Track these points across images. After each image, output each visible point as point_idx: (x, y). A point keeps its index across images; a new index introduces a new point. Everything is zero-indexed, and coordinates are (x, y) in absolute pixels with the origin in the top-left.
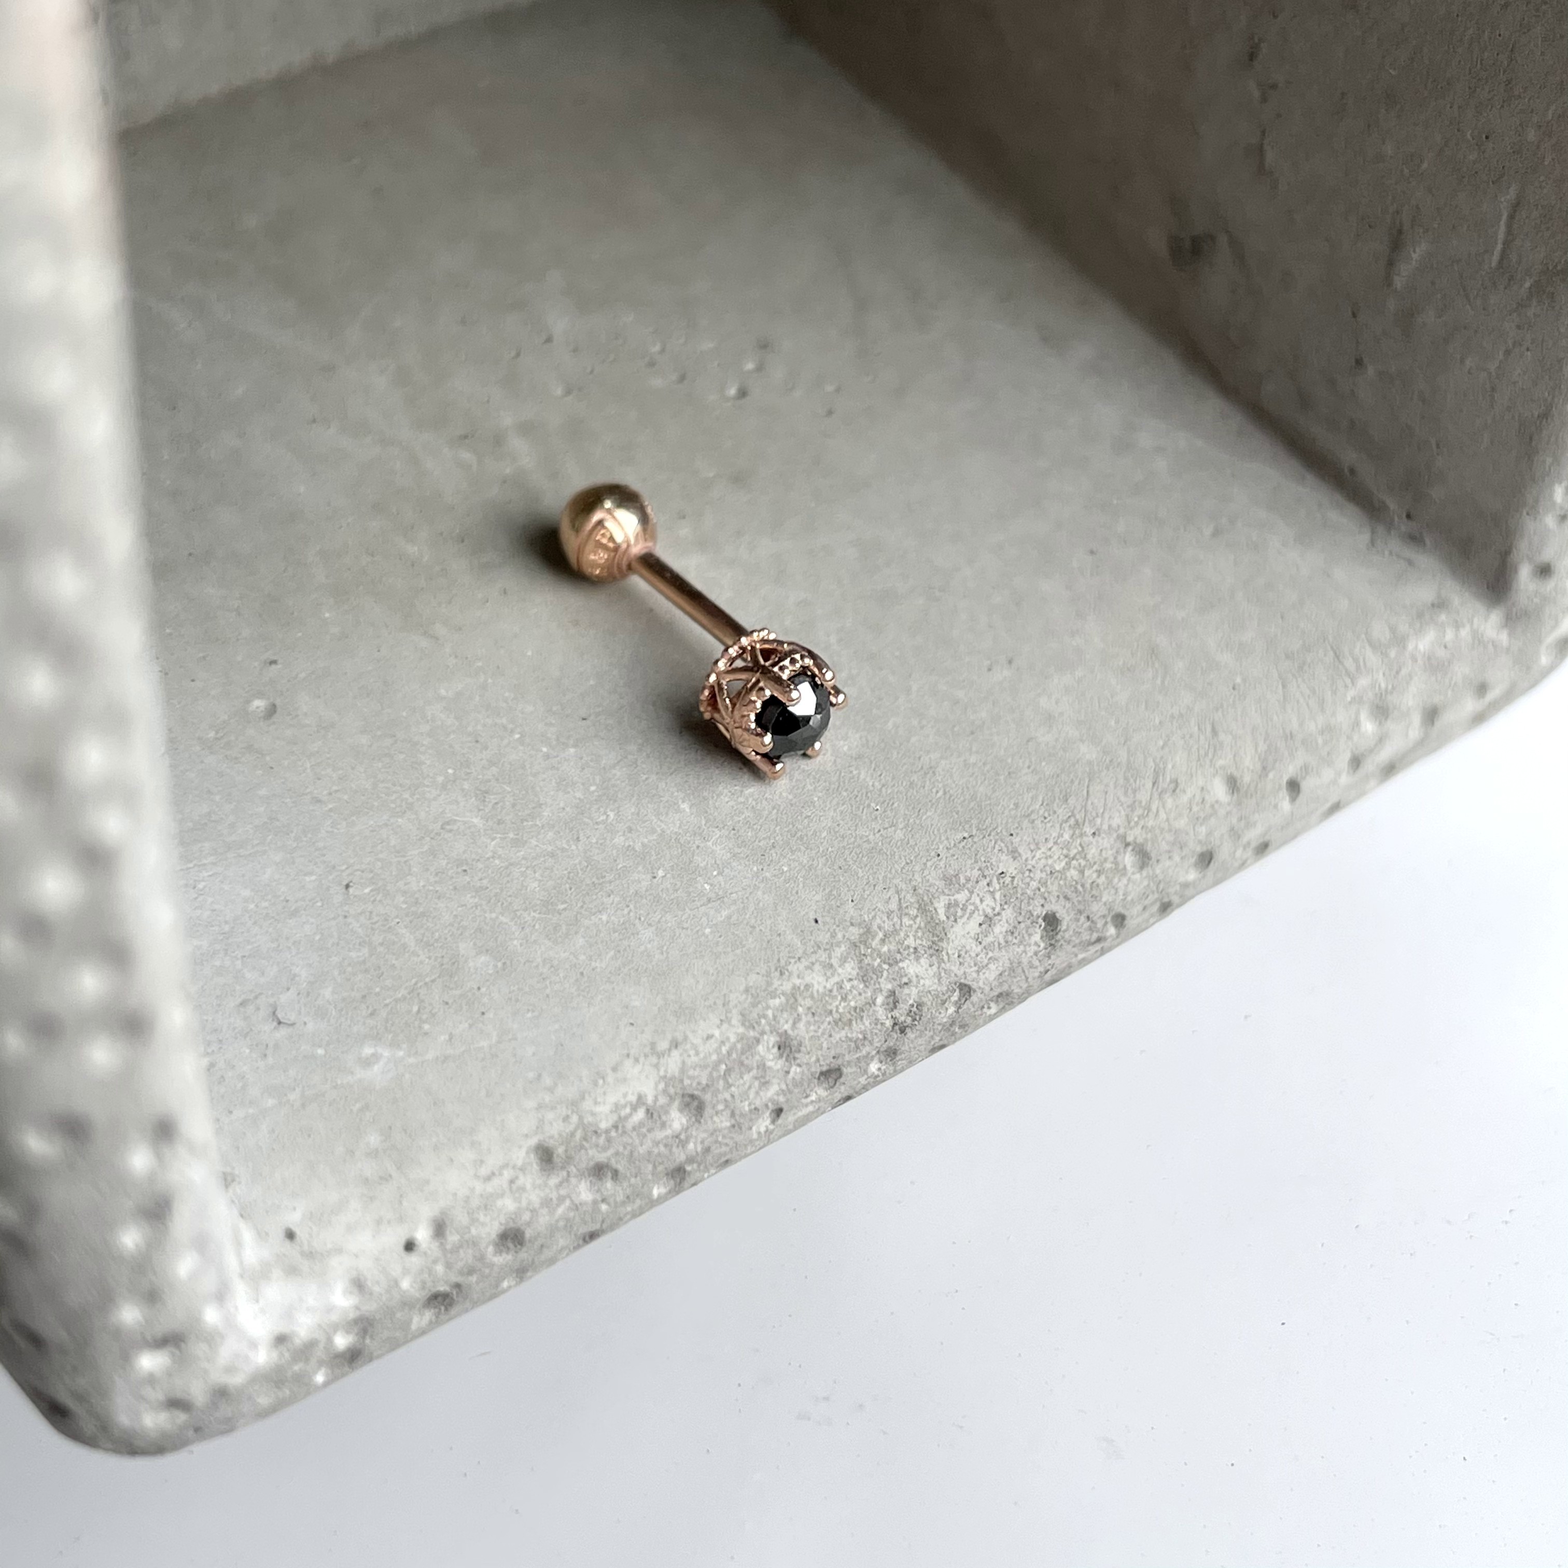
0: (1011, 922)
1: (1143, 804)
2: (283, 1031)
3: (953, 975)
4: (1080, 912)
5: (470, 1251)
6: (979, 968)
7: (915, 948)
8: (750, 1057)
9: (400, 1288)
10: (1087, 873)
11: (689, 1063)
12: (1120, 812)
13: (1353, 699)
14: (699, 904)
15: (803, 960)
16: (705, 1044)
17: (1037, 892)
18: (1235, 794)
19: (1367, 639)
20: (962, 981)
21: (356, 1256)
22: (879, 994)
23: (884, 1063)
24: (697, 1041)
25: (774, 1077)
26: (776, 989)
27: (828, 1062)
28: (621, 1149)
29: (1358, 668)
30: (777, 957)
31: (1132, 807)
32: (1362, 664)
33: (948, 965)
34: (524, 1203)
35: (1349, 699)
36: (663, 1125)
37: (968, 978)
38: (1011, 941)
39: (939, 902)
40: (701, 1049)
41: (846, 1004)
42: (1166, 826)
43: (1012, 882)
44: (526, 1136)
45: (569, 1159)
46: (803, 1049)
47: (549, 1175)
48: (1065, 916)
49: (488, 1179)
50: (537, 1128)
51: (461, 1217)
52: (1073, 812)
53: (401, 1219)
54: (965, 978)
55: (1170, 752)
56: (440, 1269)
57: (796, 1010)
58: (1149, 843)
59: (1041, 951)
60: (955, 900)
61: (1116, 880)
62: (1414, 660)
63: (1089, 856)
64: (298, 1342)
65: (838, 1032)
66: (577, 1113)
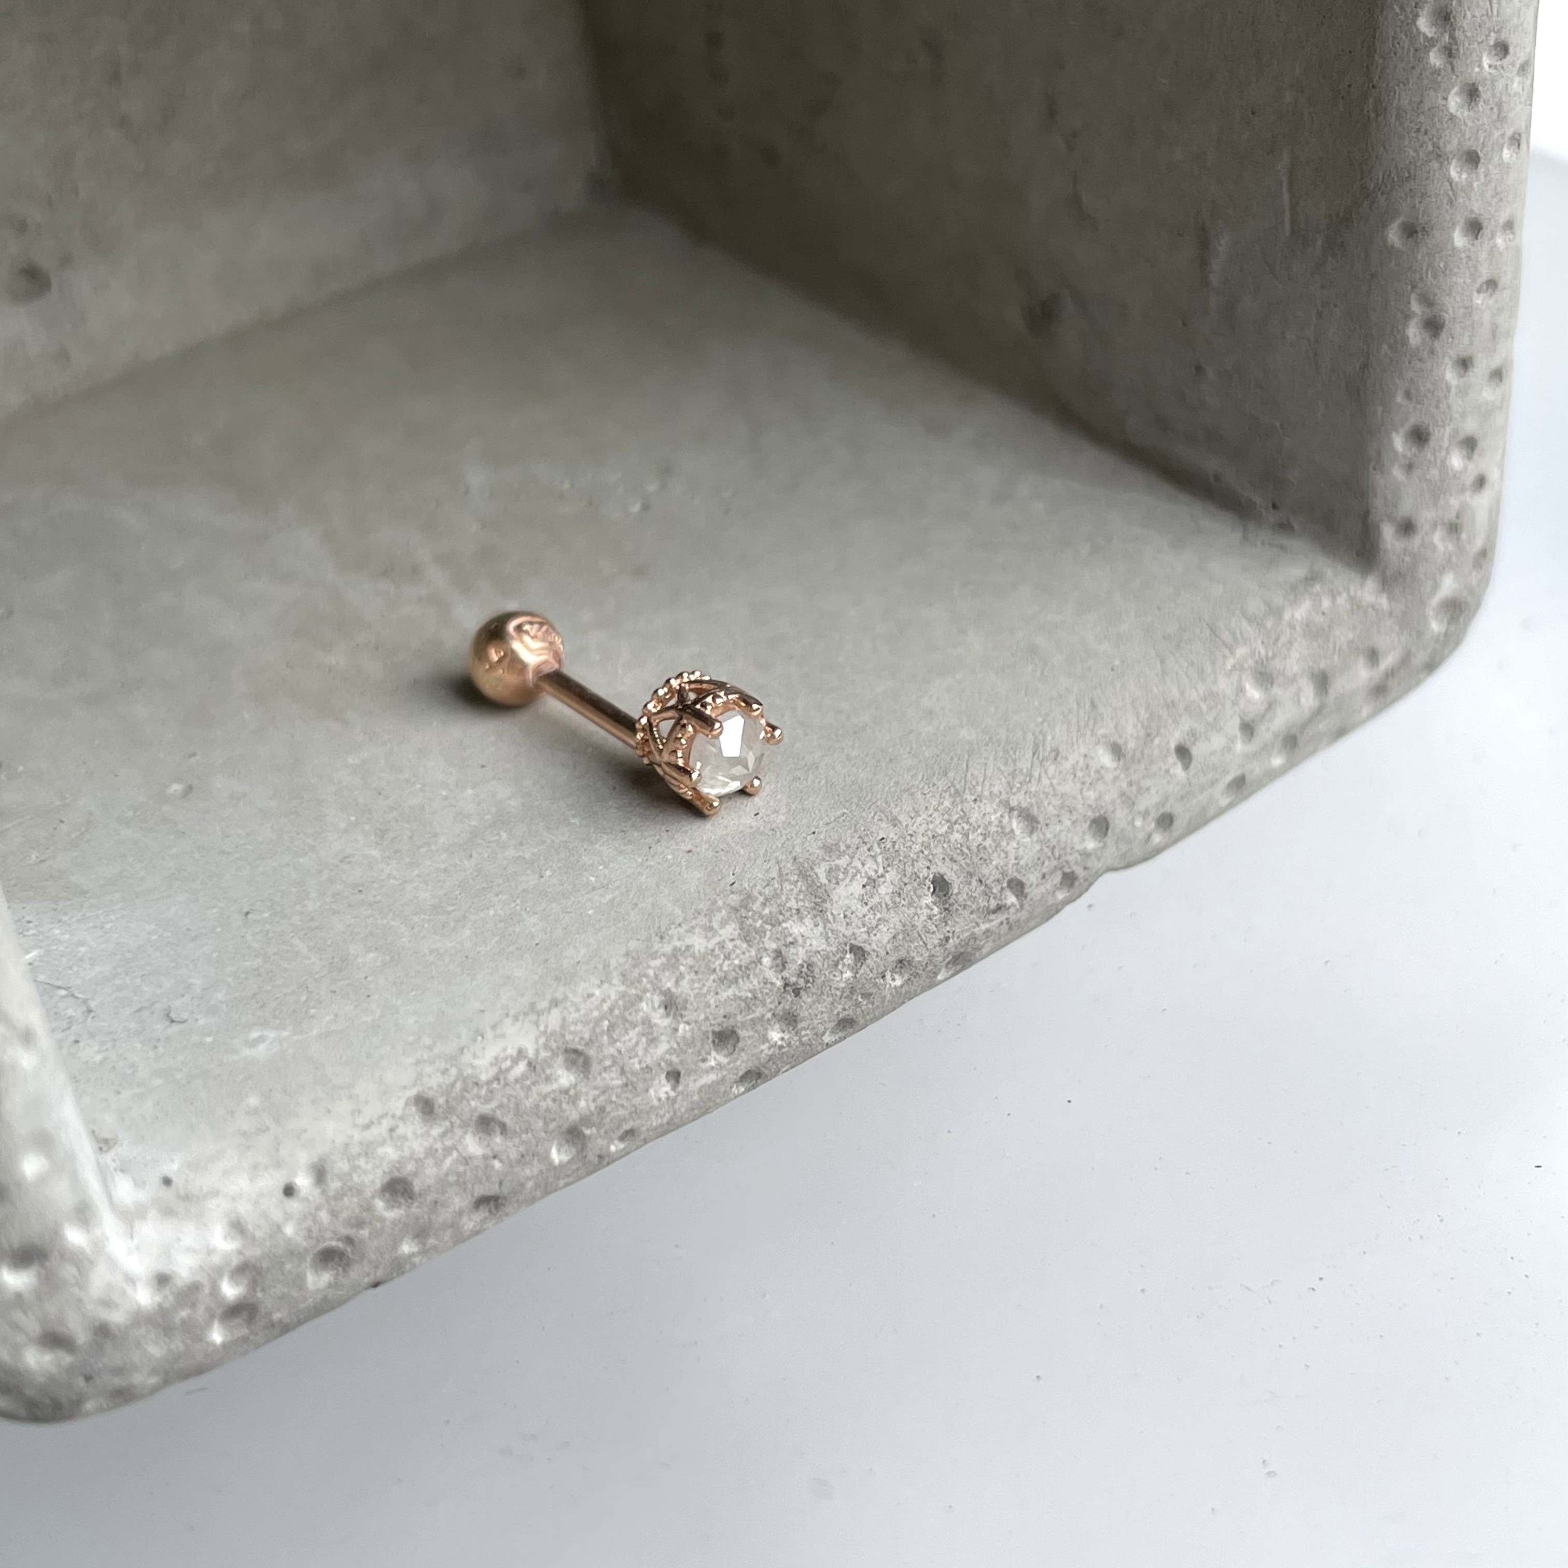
0: (896, 883)
1: (1025, 771)
2: (176, 1028)
3: (841, 935)
4: (971, 875)
5: (355, 1199)
6: (868, 928)
7: (798, 910)
8: (634, 1014)
9: (284, 1234)
10: (971, 837)
11: (570, 1020)
12: (1000, 779)
13: (1234, 666)
14: (584, 893)
15: (683, 925)
16: (585, 1001)
17: (921, 855)
18: (1121, 758)
19: (1243, 615)
20: (852, 942)
21: (234, 1199)
22: (764, 954)
23: (786, 1032)
24: (577, 1000)
25: (662, 1034)
26: (657, 952)
27: (719, 1021)
28: (505, 1101)
29: (1235, 639)
30: (657, 925)
31: (1013, 774)
32: (1239, 636)
33: (834, 925)
34: (406, 1153)
35: (1229, 667)
36: (548, 1079)
37: (859, 939)
38: (899, 903)
39: (820, 867)
40: (582, 1006)
41: (729, 962)
42: (1049, 790)
43: (894, 846)
44: (405, 1088)
45: (450, 1110)
46: (689, 1006)
47: (431, 1126)
48: (954, 878)
49: (367, 1127)
50: (416, 1081)
51: (343, 1166)
52: (952, 783)
53: (278, 1164)
54: (855, 939)
55: (1049, 725)
56: (324, 1216)
57: (678, 969)
58: (1035, 808)
59: (935, 915)
60: (835, 865)
61: (1004, 844)
62: (1292, 627)
63: (971, 820)
64: (179, 1283)
65: (724, 991)
66: (456, 1066)
